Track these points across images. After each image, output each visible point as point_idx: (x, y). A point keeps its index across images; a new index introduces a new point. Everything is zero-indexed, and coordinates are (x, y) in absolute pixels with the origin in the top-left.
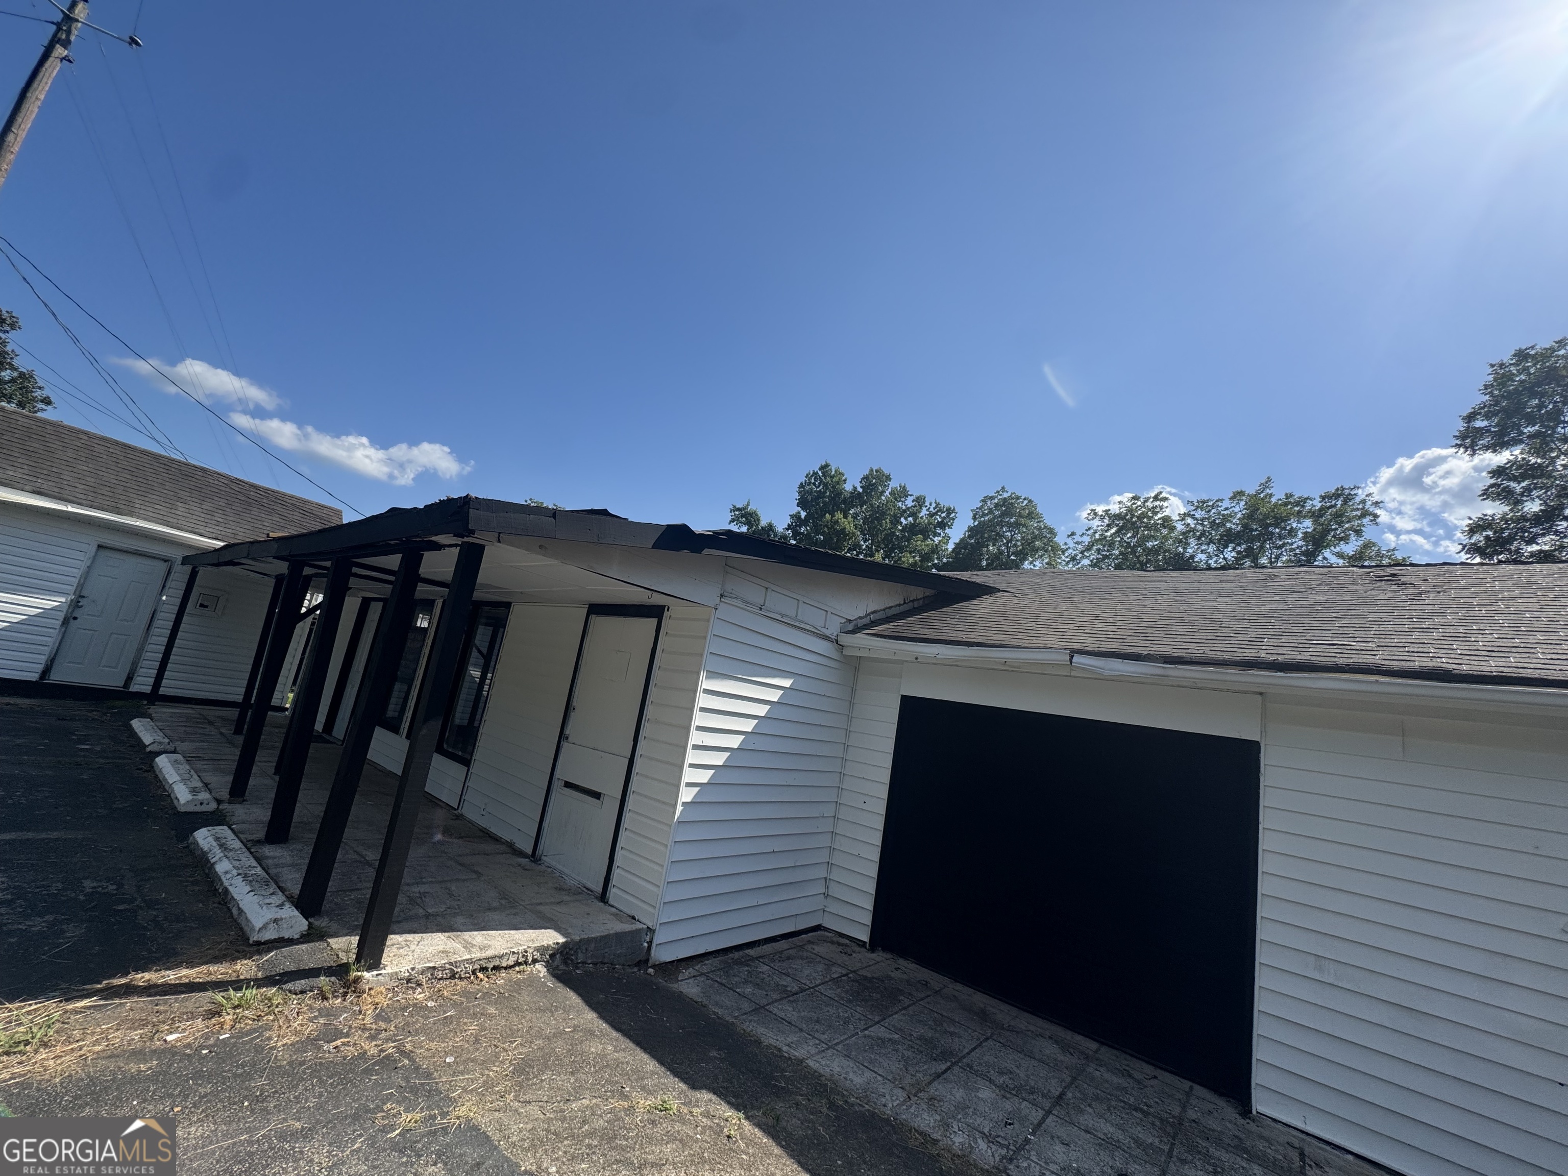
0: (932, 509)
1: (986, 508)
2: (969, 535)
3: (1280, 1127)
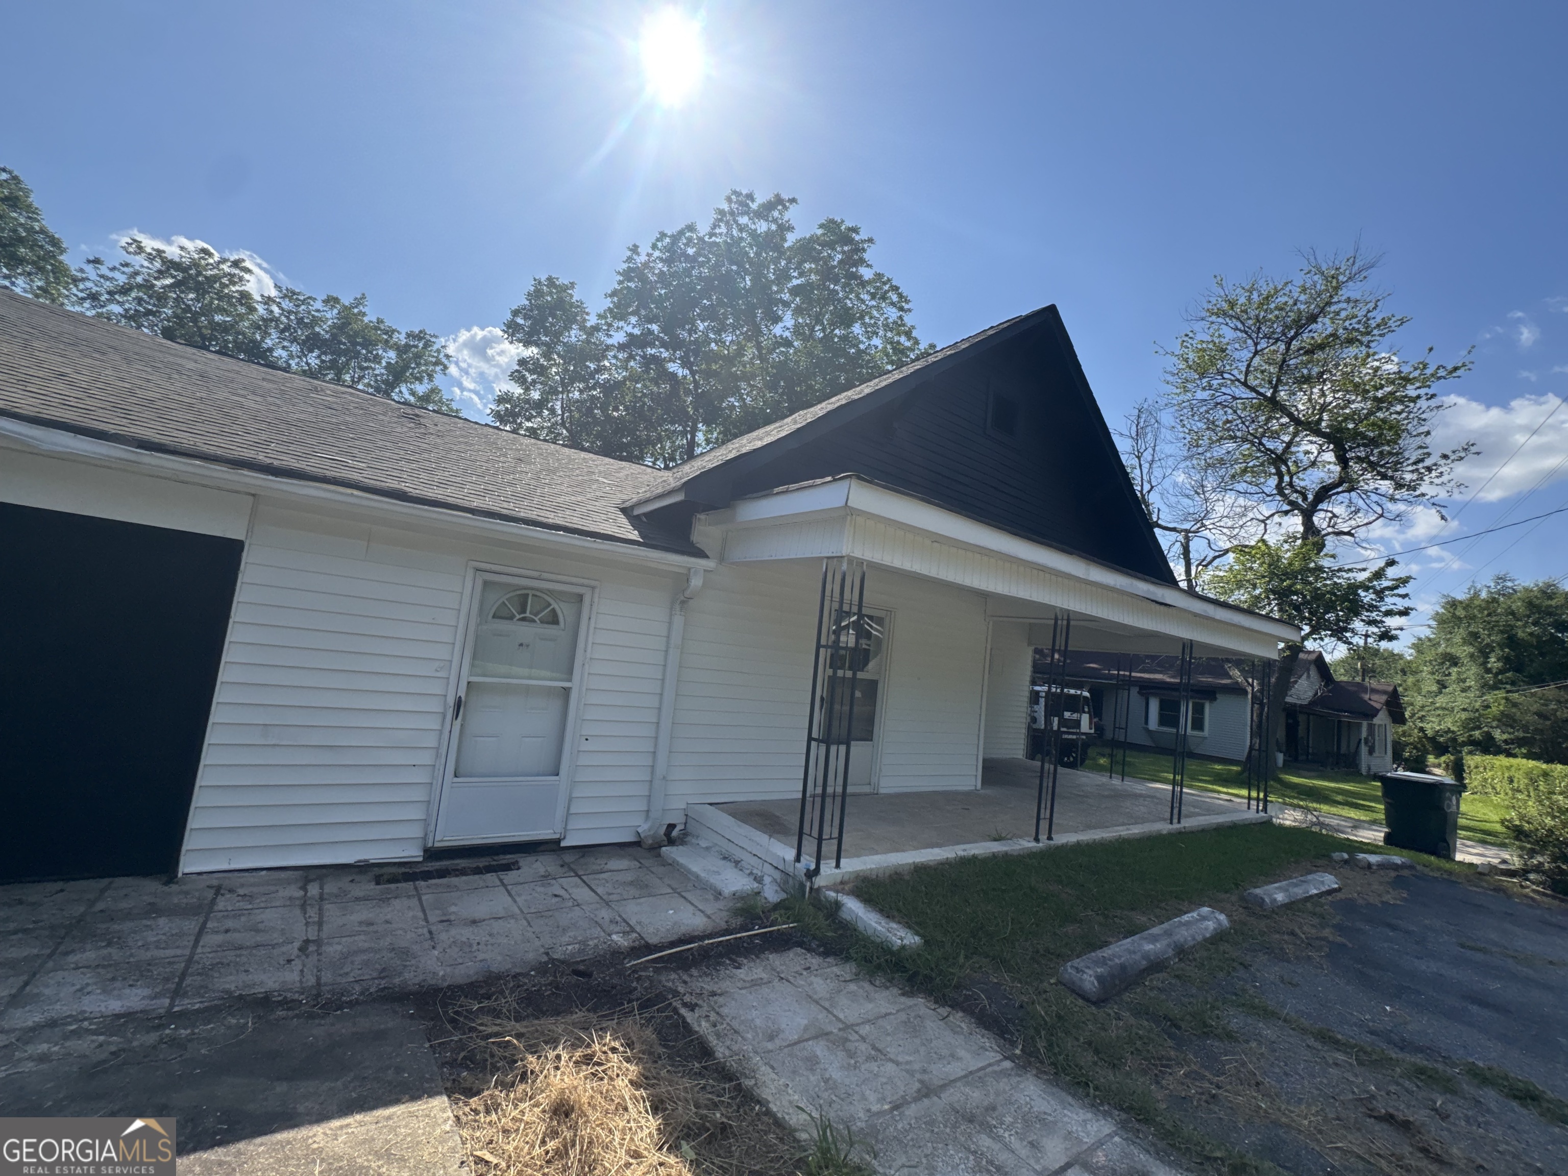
3: (204, 876)
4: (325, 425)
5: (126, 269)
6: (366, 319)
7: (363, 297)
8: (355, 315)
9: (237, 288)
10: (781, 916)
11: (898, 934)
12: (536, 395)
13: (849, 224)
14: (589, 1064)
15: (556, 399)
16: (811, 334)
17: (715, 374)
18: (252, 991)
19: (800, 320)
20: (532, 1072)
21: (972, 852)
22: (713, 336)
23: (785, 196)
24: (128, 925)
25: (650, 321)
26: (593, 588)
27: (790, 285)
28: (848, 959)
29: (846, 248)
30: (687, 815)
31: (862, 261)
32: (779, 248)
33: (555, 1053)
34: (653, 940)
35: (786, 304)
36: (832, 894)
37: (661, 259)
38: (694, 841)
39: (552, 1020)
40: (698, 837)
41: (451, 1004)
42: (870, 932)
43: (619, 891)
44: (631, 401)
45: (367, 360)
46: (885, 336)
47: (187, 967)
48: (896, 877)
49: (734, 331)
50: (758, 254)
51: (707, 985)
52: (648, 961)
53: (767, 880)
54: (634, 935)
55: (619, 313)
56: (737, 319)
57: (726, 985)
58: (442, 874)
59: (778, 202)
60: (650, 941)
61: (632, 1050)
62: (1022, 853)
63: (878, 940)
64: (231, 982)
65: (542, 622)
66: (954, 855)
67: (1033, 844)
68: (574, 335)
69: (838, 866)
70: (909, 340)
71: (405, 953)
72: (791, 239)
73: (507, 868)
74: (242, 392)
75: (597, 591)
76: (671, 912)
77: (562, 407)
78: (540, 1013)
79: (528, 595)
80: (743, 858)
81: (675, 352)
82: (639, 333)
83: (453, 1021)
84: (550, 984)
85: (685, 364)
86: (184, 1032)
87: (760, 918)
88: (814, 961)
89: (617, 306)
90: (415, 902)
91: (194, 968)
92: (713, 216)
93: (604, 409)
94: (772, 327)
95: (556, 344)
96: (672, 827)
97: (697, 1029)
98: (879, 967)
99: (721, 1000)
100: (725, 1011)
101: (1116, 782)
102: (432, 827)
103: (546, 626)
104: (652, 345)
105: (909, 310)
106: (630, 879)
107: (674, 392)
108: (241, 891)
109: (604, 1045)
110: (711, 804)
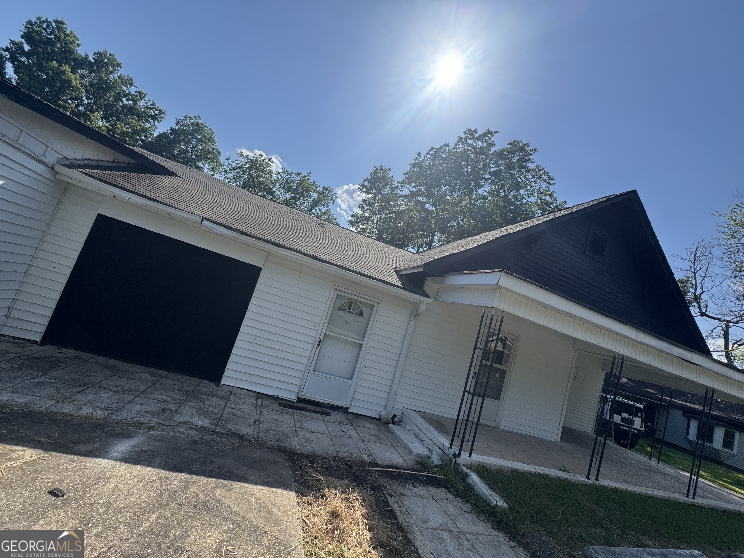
0: (149, 104)
1: (186, 122)
2: (170, 133)
3: (228, 387)
4: (292, 227)
5: (236, 162)
6: (309, 181)
7: (310, 173)
8: (306, 180)
9: (268, 168)
10: (438, 471)
11: (496, 499)
12: (367, 215)
13: (524, 142)
14: (347, 502)
15: (375, 217)
16: (497, 194)
17: (447, 210)
18: (238, 432)
19: (493, 187)
20: (326, 496)
21: (546, 472)
22: (448, 193)
23: (492, 130)
24: (205, 397)
25: (421, 185)
26: (379, 303)
27: (490, 171)
28: (467, 502)
29: (521, 154)
30: (402, 413)
31: (529, 160)
32: (487, 155)
33: (336, 492)
34: (380, 463)
35: (486, 180)
36: (465, 469)
37: (430, 159)
38: (404, 425)
39: (335, 479)
40: (406, 424)
41: (300, 460)
42: (481, 493)
43: (368, 437)
44: (406, 220)
45: (306, 197)
46: (538, 196)
47: (220, 417)
48: (500, 471)
49: (459, 191)
50: (476, 157)
51: (400, 489)
52: (376, 470)
53: (434, 453)
54: (372, 458)
55: (408, 182)
56: (461, 186)
57: (408, 492)
58: (302, 409)
59: (489, 133)
60: (378, 463)
61: (364, 503)
62: (577, 482)
63: (485, 498)
64: (232, 426)
65: (356, 314)
66: (535, 471)
67: (586, 480)
68: (387, 191)
69: (470, 456)
70: (551, 198)
71: (286, 435)
72: (493, 150)
73: (326, 414)
74: (269, 213)
75: (380, 304)
76: (389, 453)
77: (377, 220)
78: (331, 475)
79: (352, 302)
80: (425, 439)
81: (430, 199)
82: (415, 190)
83: (300, 467)
84: (336, 466)
85: (434, 205)
86: (218, 439)
87: (428, 469)
88: (451, 497)
89: (407, 178)
90: (291, 417)
91: (222, 418)
92: (456, 140)
93: (394, 223)
94: (478, 190)
95: (379, 194)
96: (395, 416)
97: (392, 506)
98: (483, 511)
99: (404, 498)
100: (405, 503)
101: (653, 463)
102: (302, 389)
103: (358, 316)
104: (420, 196)
105: (553, 184)
106: (374, 433)
107: (427, 218)
108: (238, 396)
109: (354, 496)
110: (414, 410)
